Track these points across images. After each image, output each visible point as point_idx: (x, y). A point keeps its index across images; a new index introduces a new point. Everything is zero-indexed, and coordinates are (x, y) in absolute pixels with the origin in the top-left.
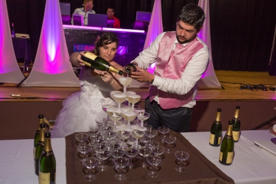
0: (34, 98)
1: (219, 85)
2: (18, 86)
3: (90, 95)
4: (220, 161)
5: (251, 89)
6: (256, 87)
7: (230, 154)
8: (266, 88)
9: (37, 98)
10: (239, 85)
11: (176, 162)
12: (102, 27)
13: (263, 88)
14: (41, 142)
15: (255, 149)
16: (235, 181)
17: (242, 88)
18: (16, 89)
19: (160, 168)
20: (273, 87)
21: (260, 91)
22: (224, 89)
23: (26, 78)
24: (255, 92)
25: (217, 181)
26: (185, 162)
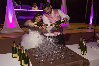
0: (6, 37)
1: (71, 28)
3: (33, 35)
4: (82, 54)
5: (81, 29)
6: (83, 28)
7: (85, 51)
8: (86, 28)
9: (7, 37)
10: (77, 28)
11: (69, 55)
12: (28, 9)
13: (85, 28)
14: (22, 53)
15: (91, 49)
16: (89, 60)
17: (78, 28)
19: (65, 58)
20: (88, 27)
21: (84, 29)
22: (72, 29)
23: (1, 30)
24: (83, 30)
25: (84, 61)
26: (72, 55)
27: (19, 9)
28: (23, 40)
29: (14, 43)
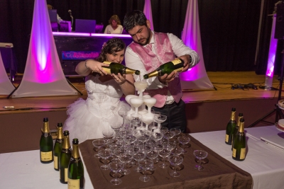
0: (29, 109)
1: (211, 86)
2: (9, 97)
3: (99, 103)
4: (233, 158)
5: (242, 88)
6: (246, 87)
7: (243, 151)
8: (256, 87)
9: (32, 109)
10: (231, 86)
11: (196, 160)
12: (91, 33)
13: (253, 87)
15: (261, 144)
16: (252, 175)
17: (233, 88)
18: (7, 101)
19: (182, 167)
20: (263, 85)
21: (251, 90)
22: (216, 89)
23: (16, 88)
24: (246, 91)
25: (235, 176)
26: (204, 160)
27: (67, 31)
28: (72, 116)
29: (44, 121)
